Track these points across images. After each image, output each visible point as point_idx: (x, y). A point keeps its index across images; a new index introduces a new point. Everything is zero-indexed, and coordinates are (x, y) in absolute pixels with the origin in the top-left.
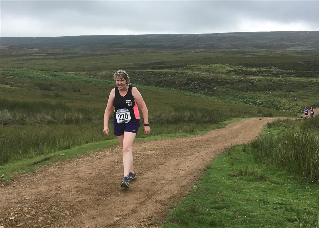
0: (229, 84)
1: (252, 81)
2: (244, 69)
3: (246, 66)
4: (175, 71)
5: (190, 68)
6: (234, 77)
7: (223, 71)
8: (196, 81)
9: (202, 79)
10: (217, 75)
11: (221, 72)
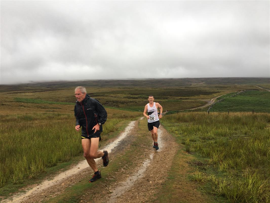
0: (126, 103)
1: (136, 101)
2: (132, 96)
3: (132, 94)
4: (99, 97)
5: (107, 96)
6: (128, 100)
7: (122, 97)
8: (110, 102)
9: (113, 101)
10: (120, 99)
11: (121, 98)
